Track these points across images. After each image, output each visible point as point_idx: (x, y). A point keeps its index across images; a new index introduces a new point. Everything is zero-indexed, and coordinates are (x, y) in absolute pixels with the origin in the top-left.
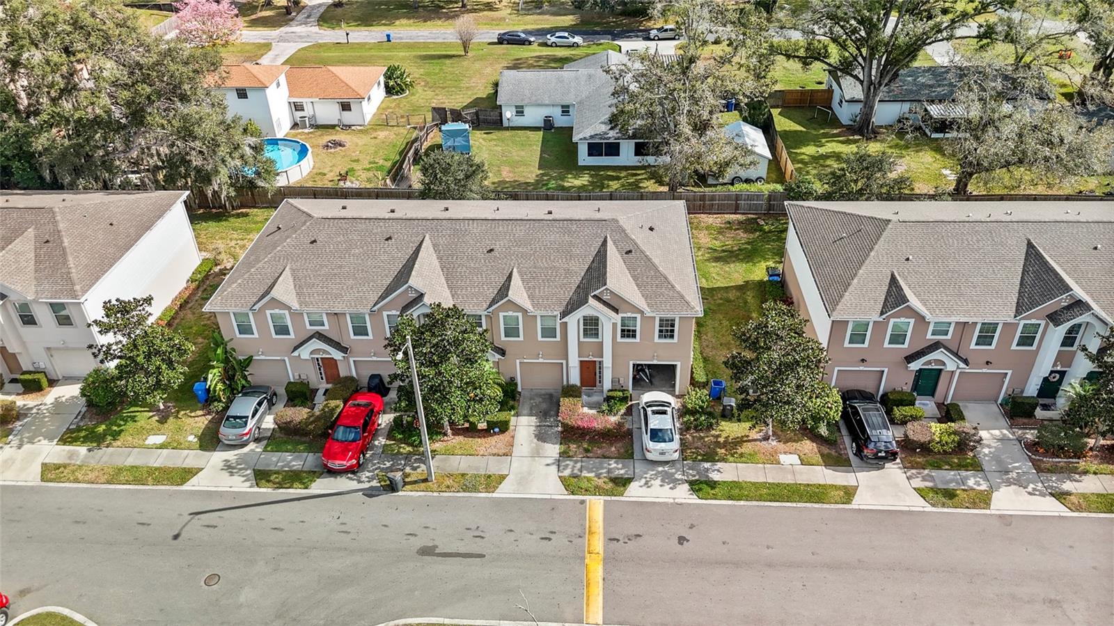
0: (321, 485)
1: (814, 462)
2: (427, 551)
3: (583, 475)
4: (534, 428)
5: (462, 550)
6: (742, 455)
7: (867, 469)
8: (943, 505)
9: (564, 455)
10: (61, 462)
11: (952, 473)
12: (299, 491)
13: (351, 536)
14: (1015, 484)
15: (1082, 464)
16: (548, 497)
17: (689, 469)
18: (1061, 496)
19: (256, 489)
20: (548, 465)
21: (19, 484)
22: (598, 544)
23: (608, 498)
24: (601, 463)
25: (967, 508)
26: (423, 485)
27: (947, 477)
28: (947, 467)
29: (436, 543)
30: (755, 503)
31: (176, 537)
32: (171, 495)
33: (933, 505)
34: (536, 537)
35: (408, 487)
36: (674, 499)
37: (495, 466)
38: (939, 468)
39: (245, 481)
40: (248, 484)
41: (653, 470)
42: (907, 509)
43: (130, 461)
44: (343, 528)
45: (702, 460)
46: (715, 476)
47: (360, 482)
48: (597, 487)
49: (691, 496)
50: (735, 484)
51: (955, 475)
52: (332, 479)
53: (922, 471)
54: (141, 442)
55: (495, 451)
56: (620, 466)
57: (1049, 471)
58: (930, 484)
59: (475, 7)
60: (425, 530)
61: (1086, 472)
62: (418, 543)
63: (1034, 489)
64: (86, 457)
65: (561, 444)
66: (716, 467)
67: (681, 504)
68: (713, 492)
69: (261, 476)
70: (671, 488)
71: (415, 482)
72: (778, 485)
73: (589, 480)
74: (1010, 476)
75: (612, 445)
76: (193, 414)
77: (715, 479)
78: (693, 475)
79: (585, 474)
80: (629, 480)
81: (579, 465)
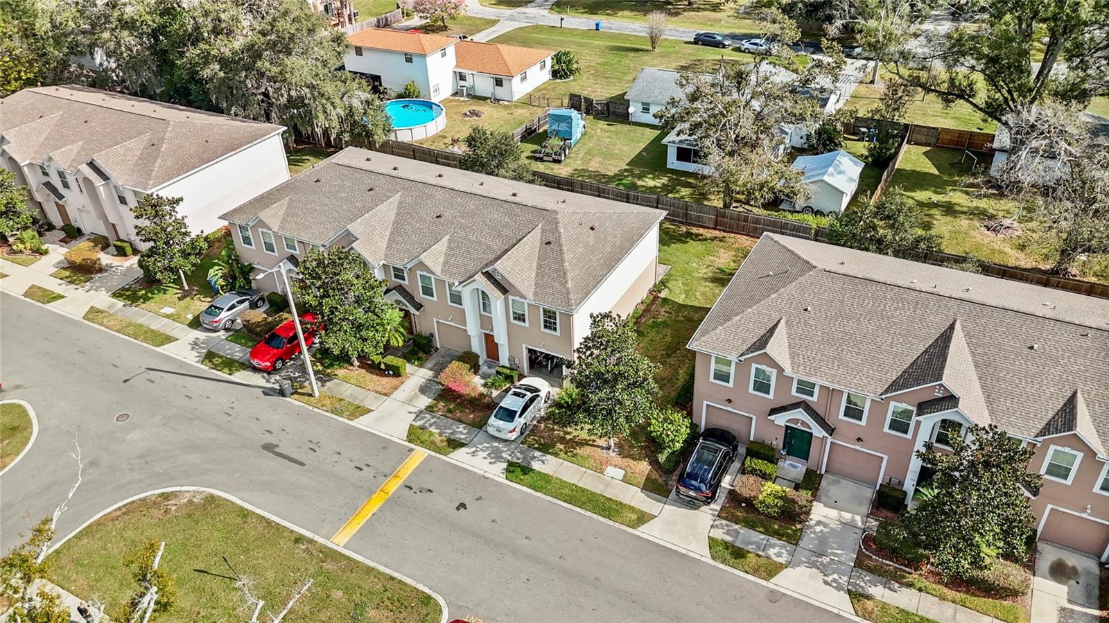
0: (242, 376)
1: (634, 482)
2: (269, 447)
3: (430, 429)
4: (424, 380)
5: (293, 456)
6: (574, 456)
7: (679, 505)
8: (724, 562)
9: (430, 409)
10: (102, 308)
11: (762, 536)
12: (225, 375)
13: (230, 418)
14: (818, 568)
15: (913, 577)
16: (388, 437)
17: (519, 452)
18: (857, 596)
19: (199, 365)
20: (410, 413)
21: (69, 316)
22: (393, 486)
23: (433, 454)
24: (452, 424)
25: (746, 572)
26: (306, 398)
27: (751, 538)
28: (761, 529)
29: (280, 444)
30: (550, 498)
31: (126, 381)
32: (147, 351)
33: (713, 558)
34: (353, 465)
35: (296, 396)
36: (485, 472)
37: (369, 400)
38: (753, 527)
39: (198, 357)
40: (197, 359)
41: (488, 443)
42: (685, 552)
43: (141, 321)
44: (230, 411)
45: (536, 449)
46: (536, 465)
47: (268, 381)
48: (433, 443)
49: (502, 475)
50: (547, 478)
51: (763, 539)
52: (252, 373)
53: (733, 524)
54: (157, 310)
55: (379, 389)
56: (465, 431)
57: (870, 570)
58: (728, 538)
59: (701, 6)
60: (281, 432)
61: (910, 585)
62: (268, 439)
63: (835, 581)
64: (119, 310)
65: (435, 399)
66: (544, 458)
67: (487, 478)
68: (522, 477)
69: (210, 356)
70: (491, 463)
71: (303, 394)
72: (583, 490)
73: (431, 434)
74: (820, 560)
75: (473, 412)
76: (203, 299)
77: (533, 468)
78: (519, 458)
79: (433, 429)
80: (462, 445)
81: (433, 420)
